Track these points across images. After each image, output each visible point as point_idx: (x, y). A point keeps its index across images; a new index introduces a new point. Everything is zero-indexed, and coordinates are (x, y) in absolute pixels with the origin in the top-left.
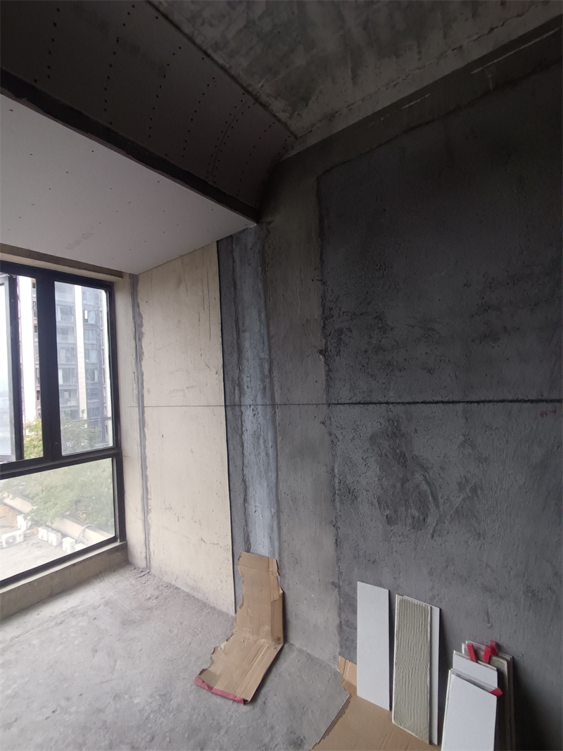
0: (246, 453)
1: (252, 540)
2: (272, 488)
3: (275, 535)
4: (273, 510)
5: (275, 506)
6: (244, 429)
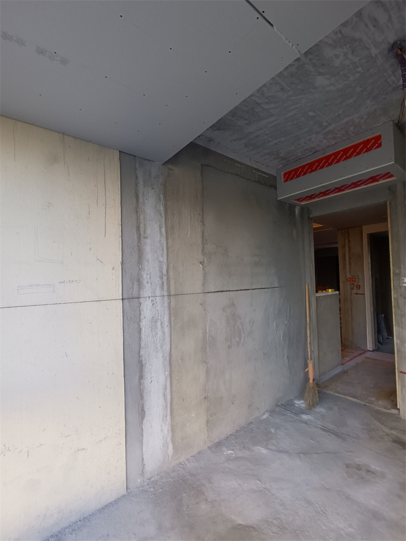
1: (147, 407)
6: (142, 317)
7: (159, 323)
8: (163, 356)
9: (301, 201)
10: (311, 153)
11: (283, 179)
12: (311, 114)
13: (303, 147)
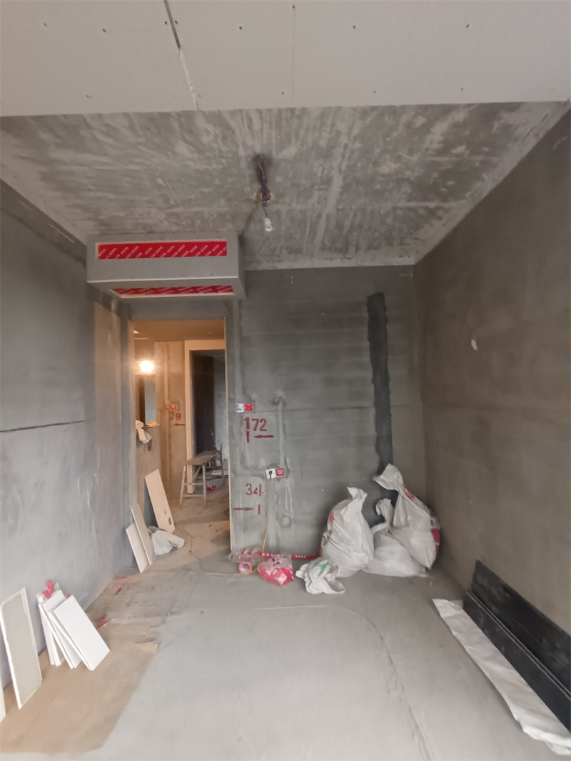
9: (121, 293)
10: (144, 231)
11: (97, 254)
12: (160, 181)
13: (137, 219)
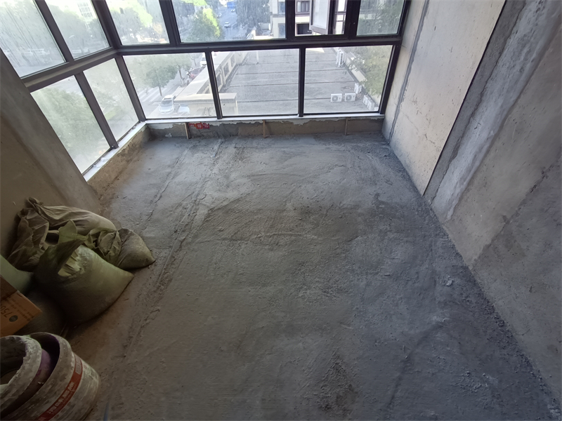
0: (500, 63)
1: (460, 151)
2: (504, 110)
3: (481, 156)
4: (492, 132)
5: (497, 130)
6: (515, 29)
7: (525, 50)
8: (502, 106)
